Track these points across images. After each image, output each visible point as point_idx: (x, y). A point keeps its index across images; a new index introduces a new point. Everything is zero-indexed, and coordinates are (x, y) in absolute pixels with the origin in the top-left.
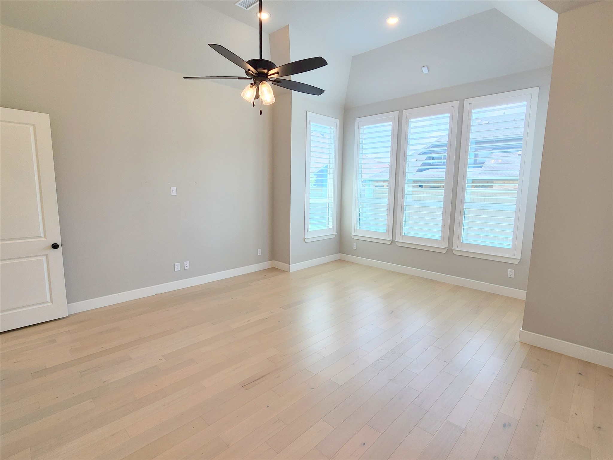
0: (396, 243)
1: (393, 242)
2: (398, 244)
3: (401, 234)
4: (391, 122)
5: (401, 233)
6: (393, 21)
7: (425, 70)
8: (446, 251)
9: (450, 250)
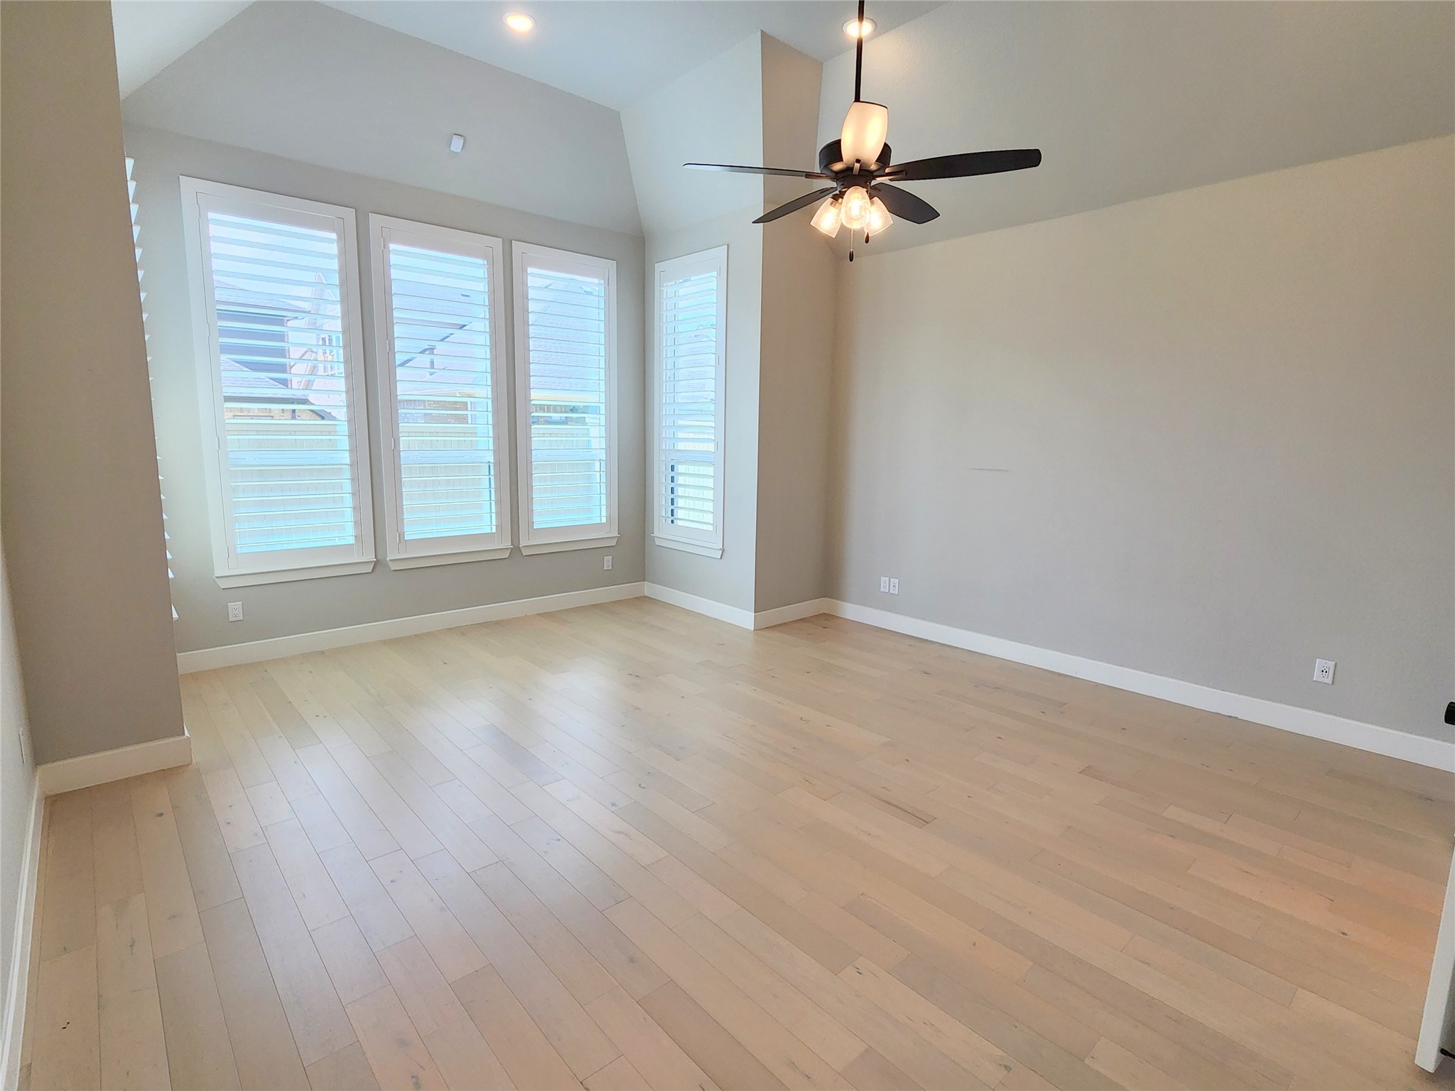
0: (390, 563)
1: (377, 564)
2: (394, 567)
3: (402, 540)
4: (332, 230)
5: (401, 536)
6: (519, 24)
7: (457, 145)
8: (509, 552)
9: (516, 549)
